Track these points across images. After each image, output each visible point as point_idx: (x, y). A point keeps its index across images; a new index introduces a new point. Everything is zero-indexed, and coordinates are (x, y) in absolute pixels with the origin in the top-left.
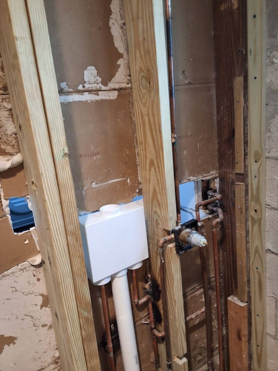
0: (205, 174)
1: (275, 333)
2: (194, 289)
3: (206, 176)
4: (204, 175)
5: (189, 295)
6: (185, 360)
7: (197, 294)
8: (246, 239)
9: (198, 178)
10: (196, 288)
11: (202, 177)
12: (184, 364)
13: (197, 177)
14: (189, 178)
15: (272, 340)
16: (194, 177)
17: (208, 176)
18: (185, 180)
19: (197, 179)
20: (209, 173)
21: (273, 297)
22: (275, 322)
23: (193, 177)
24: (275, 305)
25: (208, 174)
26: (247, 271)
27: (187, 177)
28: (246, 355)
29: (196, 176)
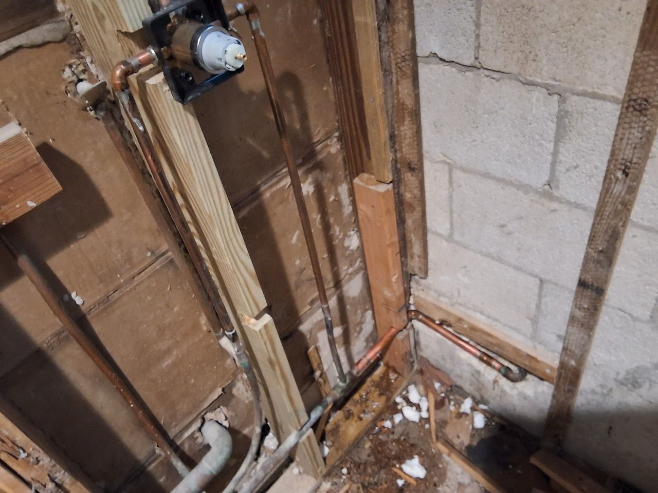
1: (449, 232)
2: (277, 174)
5: (266, 190)
6: (267, 318)
7: (286, 185)
8: (380, 37)
10: (280, 173)
12: (266, 326)
15: (445, 244)
21: (444, 162)
22: (448, 210)
24: (447, 177)
26: (388, 116)
28: (398, 277)
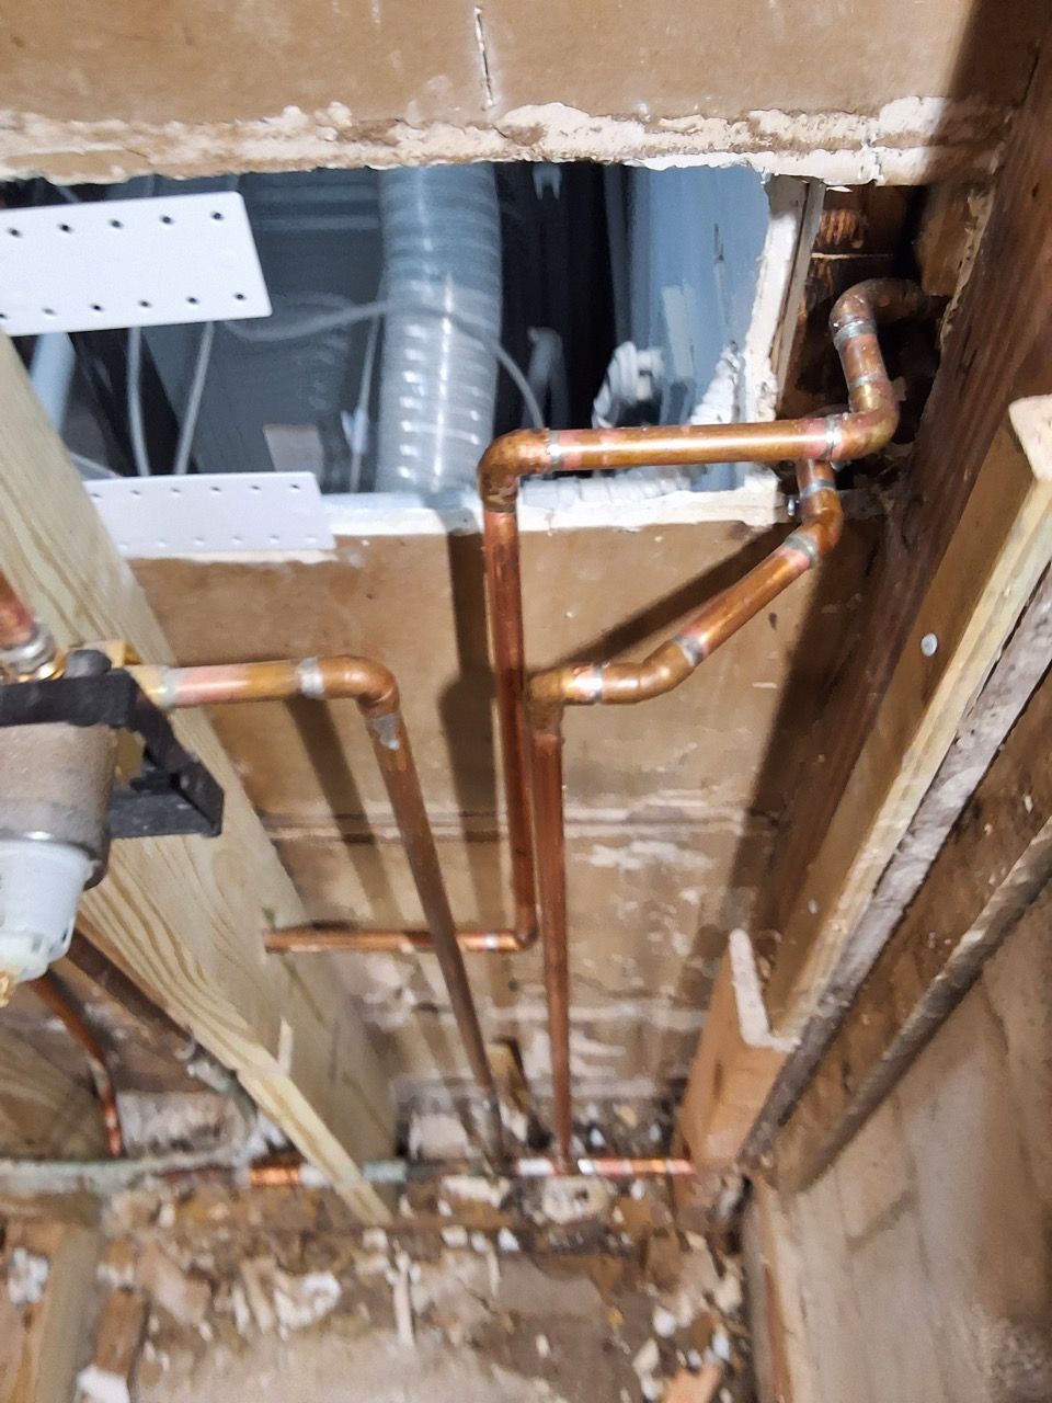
0: (793, 114)
3: (817, 136)
4: (772, 121)
9: (654, 140)
11: (745, 138)
13: (651, 125)
14: (524, 117)
16: (605, 122)
17: (831, 147)
18: (446, 122)
19: (653, 152)
20: (873, 112)
23: (593, 112)
25: (841, 126)
27: (493, 101)
29: (643, 108)
